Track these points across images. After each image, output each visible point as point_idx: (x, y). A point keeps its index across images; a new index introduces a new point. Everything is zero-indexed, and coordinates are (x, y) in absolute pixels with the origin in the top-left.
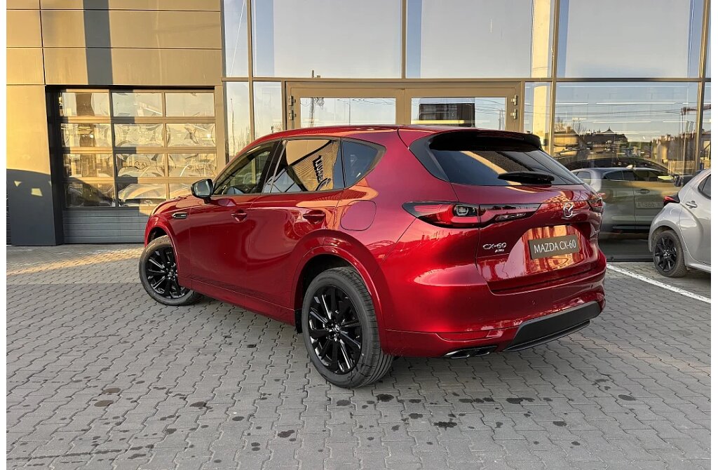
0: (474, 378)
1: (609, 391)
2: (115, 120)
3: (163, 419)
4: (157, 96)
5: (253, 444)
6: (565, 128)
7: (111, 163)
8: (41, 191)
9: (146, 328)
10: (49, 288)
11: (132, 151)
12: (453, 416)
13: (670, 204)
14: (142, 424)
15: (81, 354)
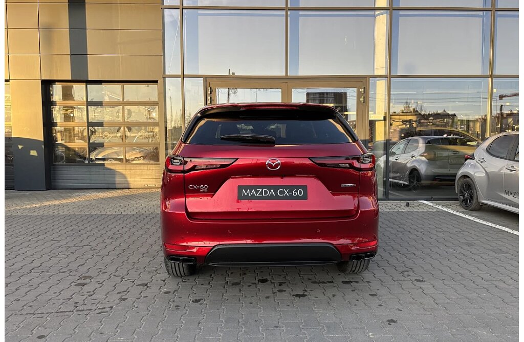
0: (323, 270)
1: (409, 277)
2: (89, 104)
3: (120, 293)
4: (118, 87)
5: (176, 306)
6: (411, 109)
7: (85, 133)
8: (37, 152)
9: (108, 241)
10: (42, 217)
11: (100, 124)
12: (306, 291)
13: (468, 160)
14: (106, 295)
15: (65, 256)
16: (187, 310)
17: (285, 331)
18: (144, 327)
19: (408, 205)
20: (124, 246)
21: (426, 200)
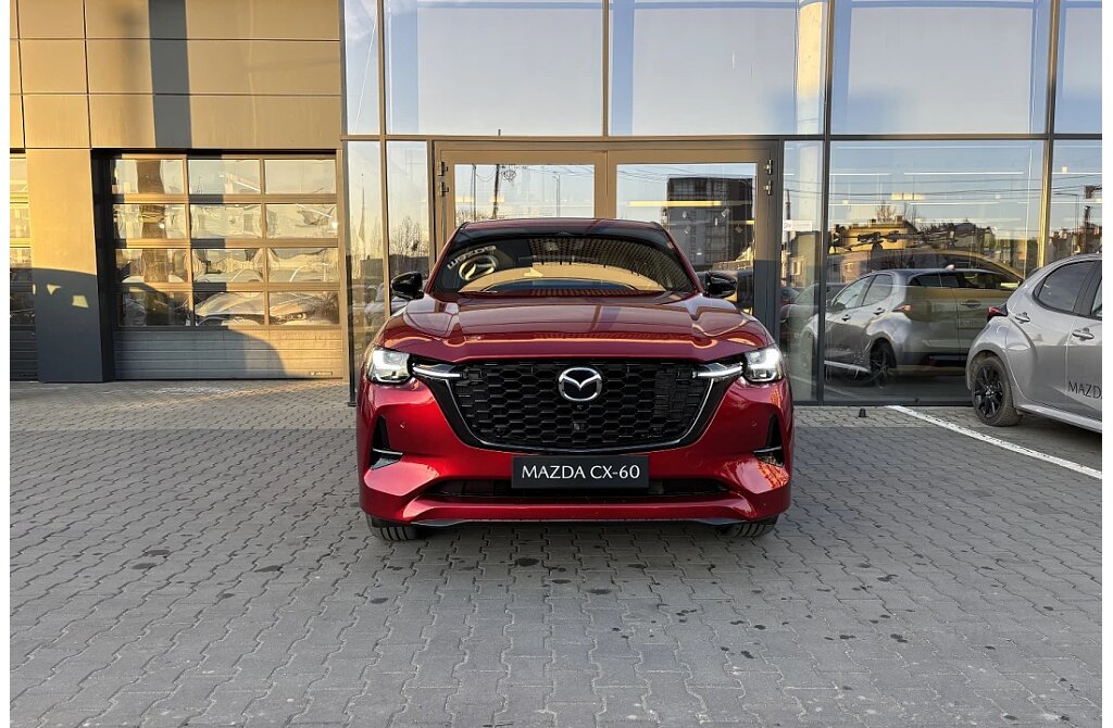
2: (193, 200)
3: (222, 583)
4: (253, 164)
9: (216, 483)
10: (87, 434)
11: (220, 243)
12: (613, 582)
13: (995, 318)
15: (121, 511)
16: (355, 619)
17: (554, 661)
18: (261, 649)
19: (862, 414)
20: (246, 492)
21: (905, 405)
